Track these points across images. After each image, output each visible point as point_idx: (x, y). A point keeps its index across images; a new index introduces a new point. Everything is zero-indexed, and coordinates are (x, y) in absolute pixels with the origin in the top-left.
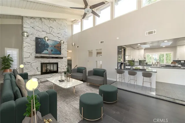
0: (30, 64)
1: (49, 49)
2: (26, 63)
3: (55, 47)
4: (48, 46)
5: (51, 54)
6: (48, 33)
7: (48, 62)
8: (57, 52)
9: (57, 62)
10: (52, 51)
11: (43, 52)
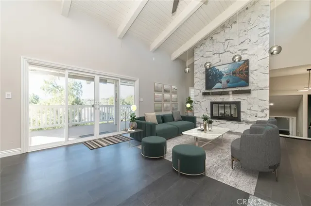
0: (199, 103)
1: (224, 80)
2: (196, 102)
3: (233, 73)
4: (221, 75)
5: (226, 88)
6: (221, 54)
7: (221, 101)
8: (239, 83)
9: (239, 100)
10: (228, 82)
11: (215, 87)
